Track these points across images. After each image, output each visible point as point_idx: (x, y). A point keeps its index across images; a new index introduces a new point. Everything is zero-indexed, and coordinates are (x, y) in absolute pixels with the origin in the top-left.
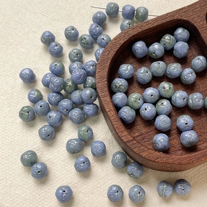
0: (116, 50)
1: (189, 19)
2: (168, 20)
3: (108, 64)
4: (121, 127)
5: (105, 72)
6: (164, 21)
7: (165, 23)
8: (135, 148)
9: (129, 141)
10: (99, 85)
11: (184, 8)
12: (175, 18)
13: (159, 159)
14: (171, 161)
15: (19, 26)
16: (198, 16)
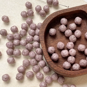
0: (51, 20)
1: (86, 11)
2: (76, 10)
3: (46, 26)
4: (47, 55)
5: (44, 30)
6: (74, 10)
7: (74, 11)
8: (52, 65)
9: (50, 62)
12: (80, 9)
13: (61, 72)
14: (66, 73)
15: (4, 7)
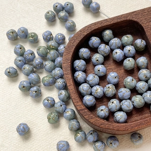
0: (80, 39)
1: (138, 21)
2: (122, 20)
5: (70, 56)
6: (119, 20)
7: (119, 22)
8: (85, 115)
10: (64, 65)
11: (135, 11)
12: (128, 18)
13: (103, 125)
16: (145, 19)
